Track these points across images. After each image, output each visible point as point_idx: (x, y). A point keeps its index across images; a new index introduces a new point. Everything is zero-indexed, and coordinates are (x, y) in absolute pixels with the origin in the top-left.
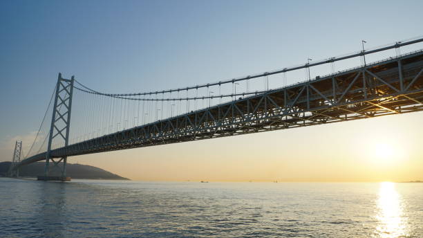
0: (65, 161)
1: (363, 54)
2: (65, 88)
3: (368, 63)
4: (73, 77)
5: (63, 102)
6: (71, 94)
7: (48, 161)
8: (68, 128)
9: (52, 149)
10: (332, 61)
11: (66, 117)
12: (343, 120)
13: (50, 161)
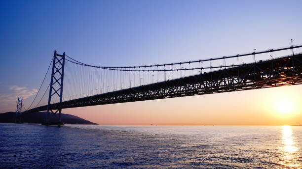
0: (60, 112)
1: (292, 48)
2: (59, 61)
3: (295, 53)
4: (64, 53)
5: (58, 71)
6: (63, 65)
7: (48, 111)
8: (61, 89)
9: (51, 103)
10: (271, 51)
11: (60, 81)
12: (273, 86)
13: (50, 111)
